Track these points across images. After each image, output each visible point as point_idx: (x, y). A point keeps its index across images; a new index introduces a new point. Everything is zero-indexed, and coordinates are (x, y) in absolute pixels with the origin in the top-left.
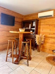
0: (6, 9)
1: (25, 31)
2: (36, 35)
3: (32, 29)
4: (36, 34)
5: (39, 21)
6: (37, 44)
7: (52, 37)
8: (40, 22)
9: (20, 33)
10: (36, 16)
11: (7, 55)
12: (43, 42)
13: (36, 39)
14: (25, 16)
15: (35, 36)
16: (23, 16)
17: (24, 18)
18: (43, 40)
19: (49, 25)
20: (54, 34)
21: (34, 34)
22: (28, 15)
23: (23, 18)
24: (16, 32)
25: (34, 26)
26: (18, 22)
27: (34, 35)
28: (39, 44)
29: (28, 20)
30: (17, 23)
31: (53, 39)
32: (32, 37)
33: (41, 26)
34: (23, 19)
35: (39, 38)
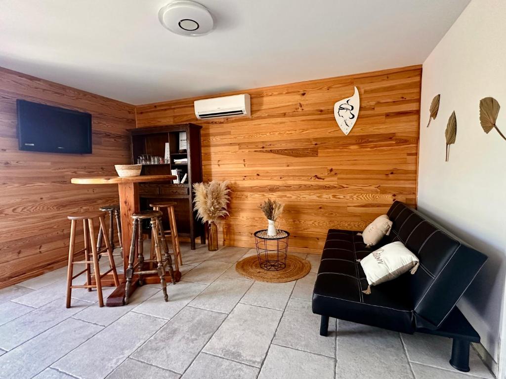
0: (39, 80)
1: (142, 174)
2: (196, 185)
3: (178, 161)
4: (194, 182)
5: (202, 132)
6: (204, 220)
7: (251, 187)
8: (208, 135)
9: (121, 184)
10: (187, 111)
11: (71, 279)
12: (224, 209)
13: (196, 199)
14: (143, 110)
15: (193, 188)
16: (130, 109)
17: (137, 117)
18: (224, 202)
19: (239, 144)
20: (258, 175)
21: (186, 182)
22: (155, 107)
23: (130, 116)
24: (102, 181)
25: (185, 151)
26: (108, 135)
27: (186, 186)
28: (210, 217)
29: (156, 127)
30: (103, 140)
31: (257, 195)
32: (182, 197)
33: (213, 150)
34: (134, 120)
35: (206, 196)
